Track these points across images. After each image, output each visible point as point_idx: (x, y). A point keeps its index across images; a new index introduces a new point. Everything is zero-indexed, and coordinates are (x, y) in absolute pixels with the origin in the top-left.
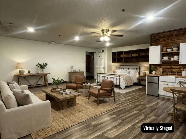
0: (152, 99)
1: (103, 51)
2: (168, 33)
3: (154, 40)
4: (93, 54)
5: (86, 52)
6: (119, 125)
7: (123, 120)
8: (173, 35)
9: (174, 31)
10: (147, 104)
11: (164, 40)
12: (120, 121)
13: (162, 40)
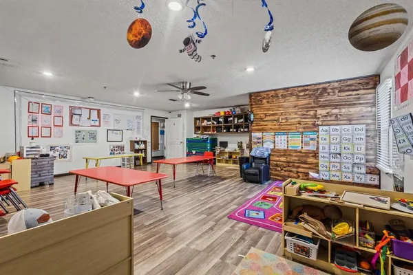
0: (253, 187)
1: (179, 116)
2: (273, 92)
3: (255, 102)
4: (163, 119)
5: (152, 116)
6: (212, 229)
7: (217, 221)
8: (279, 95)
9: (280, 89)
10: (249, 194)
11: (268, 102)
12: (212, 223)
13: (265, 101)
